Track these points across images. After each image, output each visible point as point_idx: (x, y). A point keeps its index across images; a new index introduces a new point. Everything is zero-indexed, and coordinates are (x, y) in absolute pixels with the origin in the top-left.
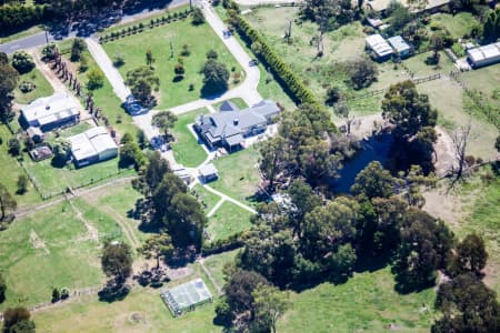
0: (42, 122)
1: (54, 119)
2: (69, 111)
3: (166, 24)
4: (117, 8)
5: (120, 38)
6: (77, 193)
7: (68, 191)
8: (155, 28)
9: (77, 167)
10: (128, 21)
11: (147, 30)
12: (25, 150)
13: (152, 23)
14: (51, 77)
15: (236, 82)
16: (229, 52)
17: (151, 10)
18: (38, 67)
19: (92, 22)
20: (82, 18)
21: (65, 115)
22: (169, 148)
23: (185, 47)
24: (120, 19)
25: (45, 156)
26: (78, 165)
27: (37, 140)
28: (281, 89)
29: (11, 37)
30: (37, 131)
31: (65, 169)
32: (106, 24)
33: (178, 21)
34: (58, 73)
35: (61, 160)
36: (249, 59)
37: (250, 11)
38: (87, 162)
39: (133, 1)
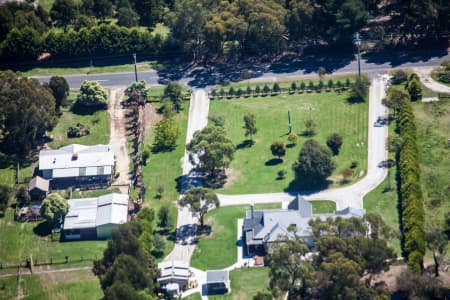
0: (56, 174)
1: (75, 173)
2: (101, 168)
3: (314, 94)
4: (267, 61)
5: (242, 98)
6: (37, 271)
7: (28, 266)
8: (296, 95)
9: (63, 240)
10: (270, 78)
11: (284, 95)
12: (14, 206)
13: (294, 87)
14: (117, 127)
15: (344, 183)
16: (366, 144)
17: (308, 72)
18: (111, 111)
19: (222, 71)
20: (212, 64)
22: (195, 242)
24: (260, 75)
25: (33, 218)
26: (67, 236)
27: (37, 195)
28: (396, 203)
29: (106, 68)
30: (42, 184)
31: (46, 238)
32: (236, 78)
33: (333, 93)
34: (129, 123)
35: (50, 226)
36: (385, 158)
37: (436, 99)
38: (78, 236)
39: (294, 57)
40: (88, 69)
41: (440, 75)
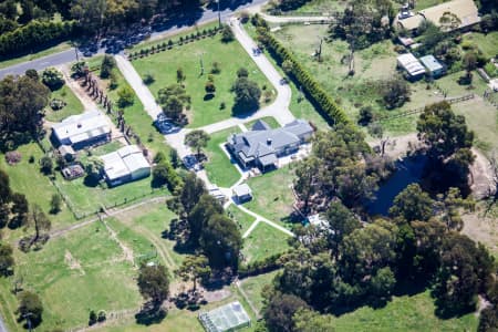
0: (74, 140)
1: (85, 137)
2: (101, 129)
3: (195, 41)
4: (145, 24)
5: (150, 56)
6: (111, 213)
7: (102, 211)
8: (184, 45)
9: (110, 187)
10: (157, 37)
11: (176, 46)
12: (57, 169)
13: (181, 39)
14: (81, 95)
15: (267, 101)
16: (259, 70)
17: (180, 26)
18: (67, 84)
19: (121, 38)
20: (111, 35)
21: (96, 133)
22: (202, 168)
23: (215, 65)
24: (149, 36)
25: (77, 175)
26: (111, 184)
27: (69, 158)
28: (313, 109)
29: (40, 53)
30: (69, 150)
31: (98, 188)
32: (135, 41)
33: (207, 38)
34: (88, 90)
35: (94, 179)
36: (280, 78)
37: (279, 28)
38: (119, 182)
39: (162, 18)
40: (29, 57)
41: (269, 10)
